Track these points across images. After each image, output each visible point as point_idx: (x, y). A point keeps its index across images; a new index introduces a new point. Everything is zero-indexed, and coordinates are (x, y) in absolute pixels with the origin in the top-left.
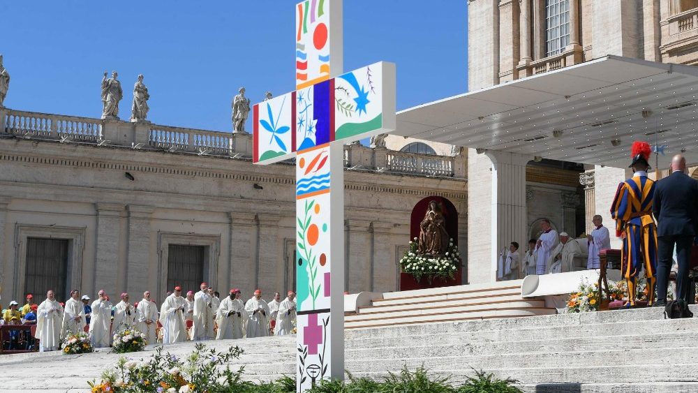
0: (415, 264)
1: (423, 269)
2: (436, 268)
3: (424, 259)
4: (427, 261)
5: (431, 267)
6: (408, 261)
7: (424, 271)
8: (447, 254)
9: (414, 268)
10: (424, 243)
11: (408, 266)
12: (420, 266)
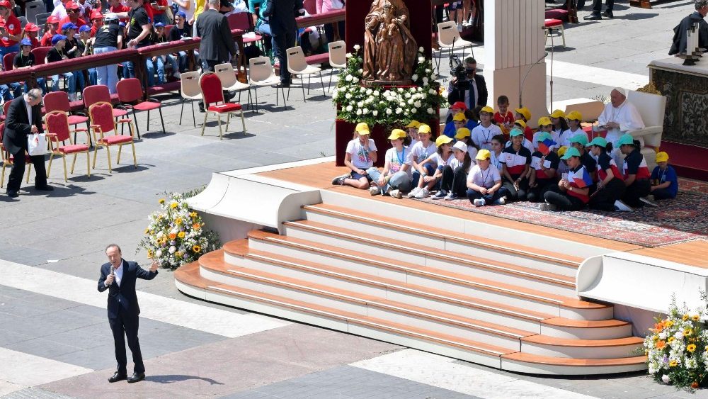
0: (360, 104)
1: (375, 113)
2: (399, 111)
3: (377, 93)
4: (381, 98)
5: (389, 111)
6: (348, 96)
7: (379, 117)
8: (415, 77)
9: (359, 112)
10: (373, 59)
11: (349, 108)
12: (370, 107)
